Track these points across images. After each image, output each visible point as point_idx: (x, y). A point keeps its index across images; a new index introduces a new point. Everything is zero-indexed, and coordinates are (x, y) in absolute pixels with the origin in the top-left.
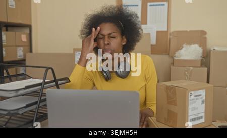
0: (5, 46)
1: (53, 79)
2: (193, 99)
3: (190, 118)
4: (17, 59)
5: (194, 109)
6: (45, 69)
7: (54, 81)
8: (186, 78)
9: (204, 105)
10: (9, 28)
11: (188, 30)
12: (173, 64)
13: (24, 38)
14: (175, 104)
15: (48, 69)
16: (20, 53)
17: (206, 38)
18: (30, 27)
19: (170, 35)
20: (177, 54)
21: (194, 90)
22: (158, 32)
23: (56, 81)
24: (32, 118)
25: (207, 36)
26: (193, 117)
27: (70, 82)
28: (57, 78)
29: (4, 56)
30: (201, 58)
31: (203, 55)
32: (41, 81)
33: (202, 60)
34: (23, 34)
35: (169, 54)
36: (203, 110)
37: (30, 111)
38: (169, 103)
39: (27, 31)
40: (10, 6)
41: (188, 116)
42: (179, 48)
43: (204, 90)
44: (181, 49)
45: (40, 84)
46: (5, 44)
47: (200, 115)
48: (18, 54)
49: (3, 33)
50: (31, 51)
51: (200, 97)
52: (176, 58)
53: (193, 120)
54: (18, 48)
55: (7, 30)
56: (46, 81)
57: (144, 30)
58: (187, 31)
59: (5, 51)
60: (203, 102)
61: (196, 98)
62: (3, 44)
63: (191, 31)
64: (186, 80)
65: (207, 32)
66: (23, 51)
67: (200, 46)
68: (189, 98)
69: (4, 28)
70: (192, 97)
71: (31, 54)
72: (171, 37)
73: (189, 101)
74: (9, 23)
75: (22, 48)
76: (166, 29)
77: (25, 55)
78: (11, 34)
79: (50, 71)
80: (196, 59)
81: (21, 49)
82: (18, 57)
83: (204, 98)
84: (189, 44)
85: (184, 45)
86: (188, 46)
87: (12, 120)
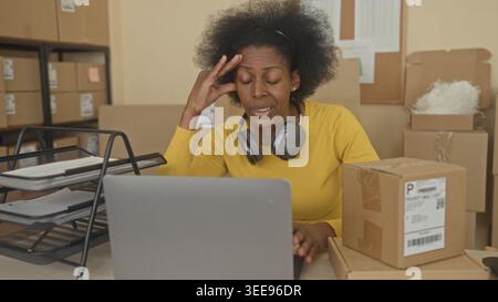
0: (54, 93)
1: (128, 157)
2: (415, 198)
3: (408, 238)
4: (80, 119)
5: (417, 219)
6: (109, 135)
7: (127, 161)
8: (440, 157)
9: (443, 210)
10: (65, 55)
11: (448, 50)
12: (410, 125)
13: (94, 75)
14: (379, 209)
15: (114, 134)
16: (86, 107)
17: (489, 66)
18: (105, 51)
19: (406, 61)
20: (420, 103)
21: (417, 178)
22: (378, 56)
23: (132, 160)
24: (83, 235)
25: (491, 62)
26: (417, 236)
27: (166, 162)
28: (136, 154)
29: (53, 112)
30: (475, 111)
31: (480, 104)
32: (100, 160)
33: (476, 116)
34: (94, 66)
35: (403, 104)
36: (442, 222)
37: (80, 220)
38: (366, 206)
39: (101, 60)
40: (63, 9)
41: (403, 234)
42: (425, 89)
43: (444, 179)
44: (429, 91)
45: (99, 167)
46: (55, 87)
47: (433, 233)
48: (83, 109)
49: (50, 66)
50: (109, 101)
51: (434, 192)
52: (416, 112)
53: (416, 242)
54: (83, 96)
55: (61, 60)
56: (110, 160)
57: (344, 52)
58: (444, 52)
59: (56, 102)
60: (440, 204)
61: (422, 194)
62: (51, 87)
63: (453, 52)
64: (438, 160)
65: (493, 53)
66: (93, 102)
67: (474, 85)
68: (406, 196)
69: (55, 56)
70: (413, 193)
71: (108, 107)
72: (408, 65)
73: (407, 203)
74: (63, 44)
75: (90, 96)
76: (395, 48)
77: (96, 111)
78: (67, 66)
79: (119, 139)
80: (463, 113)
81: (87, 98)
82: (83, 115)
83: (443, 195)
84: (449, 79)
85: (436, 84)
86: (446, 86)
87: (49, 237)
